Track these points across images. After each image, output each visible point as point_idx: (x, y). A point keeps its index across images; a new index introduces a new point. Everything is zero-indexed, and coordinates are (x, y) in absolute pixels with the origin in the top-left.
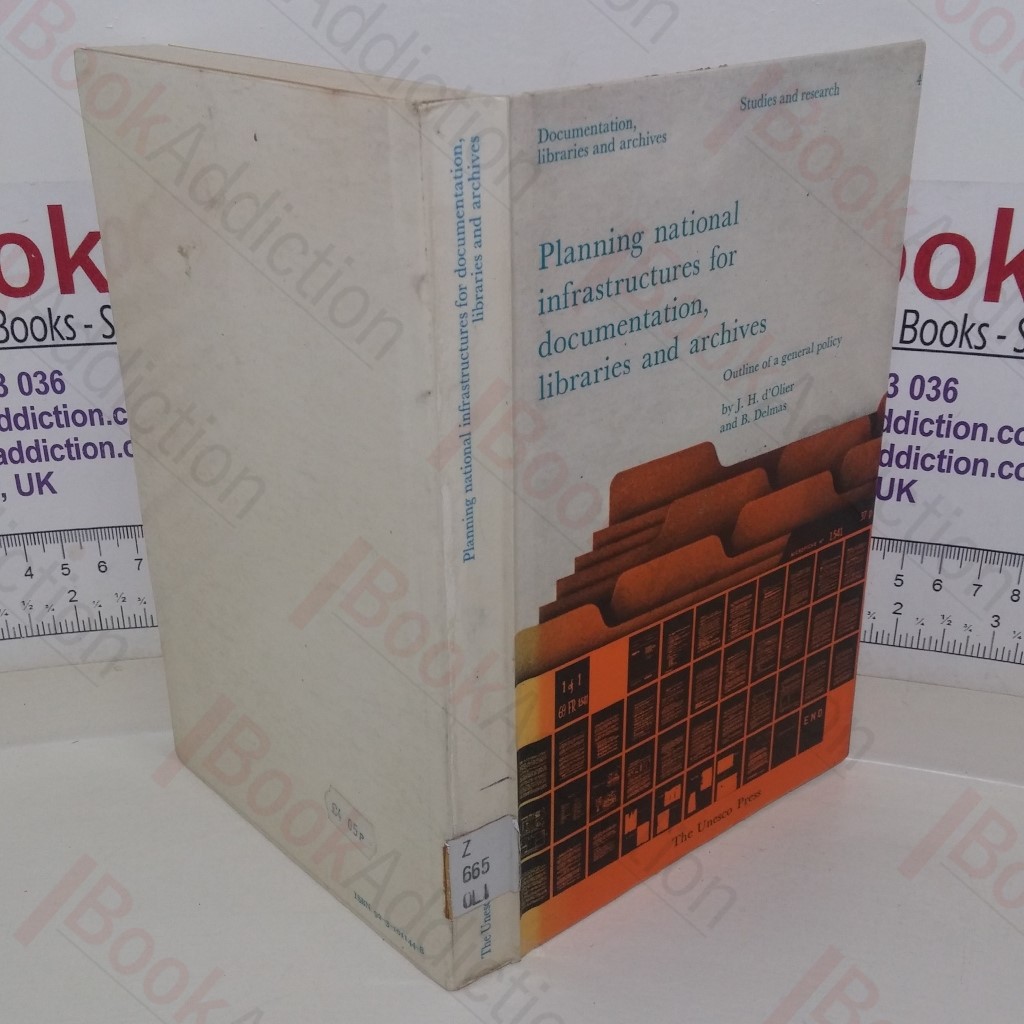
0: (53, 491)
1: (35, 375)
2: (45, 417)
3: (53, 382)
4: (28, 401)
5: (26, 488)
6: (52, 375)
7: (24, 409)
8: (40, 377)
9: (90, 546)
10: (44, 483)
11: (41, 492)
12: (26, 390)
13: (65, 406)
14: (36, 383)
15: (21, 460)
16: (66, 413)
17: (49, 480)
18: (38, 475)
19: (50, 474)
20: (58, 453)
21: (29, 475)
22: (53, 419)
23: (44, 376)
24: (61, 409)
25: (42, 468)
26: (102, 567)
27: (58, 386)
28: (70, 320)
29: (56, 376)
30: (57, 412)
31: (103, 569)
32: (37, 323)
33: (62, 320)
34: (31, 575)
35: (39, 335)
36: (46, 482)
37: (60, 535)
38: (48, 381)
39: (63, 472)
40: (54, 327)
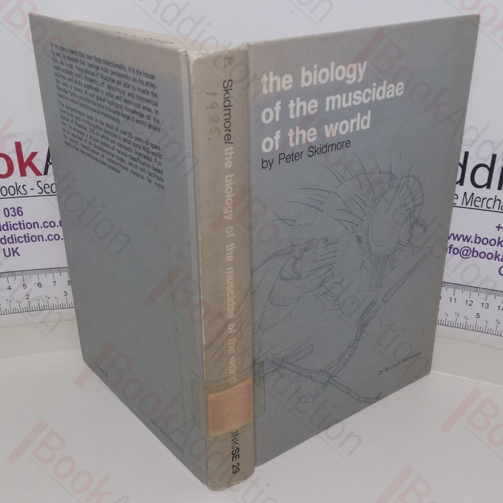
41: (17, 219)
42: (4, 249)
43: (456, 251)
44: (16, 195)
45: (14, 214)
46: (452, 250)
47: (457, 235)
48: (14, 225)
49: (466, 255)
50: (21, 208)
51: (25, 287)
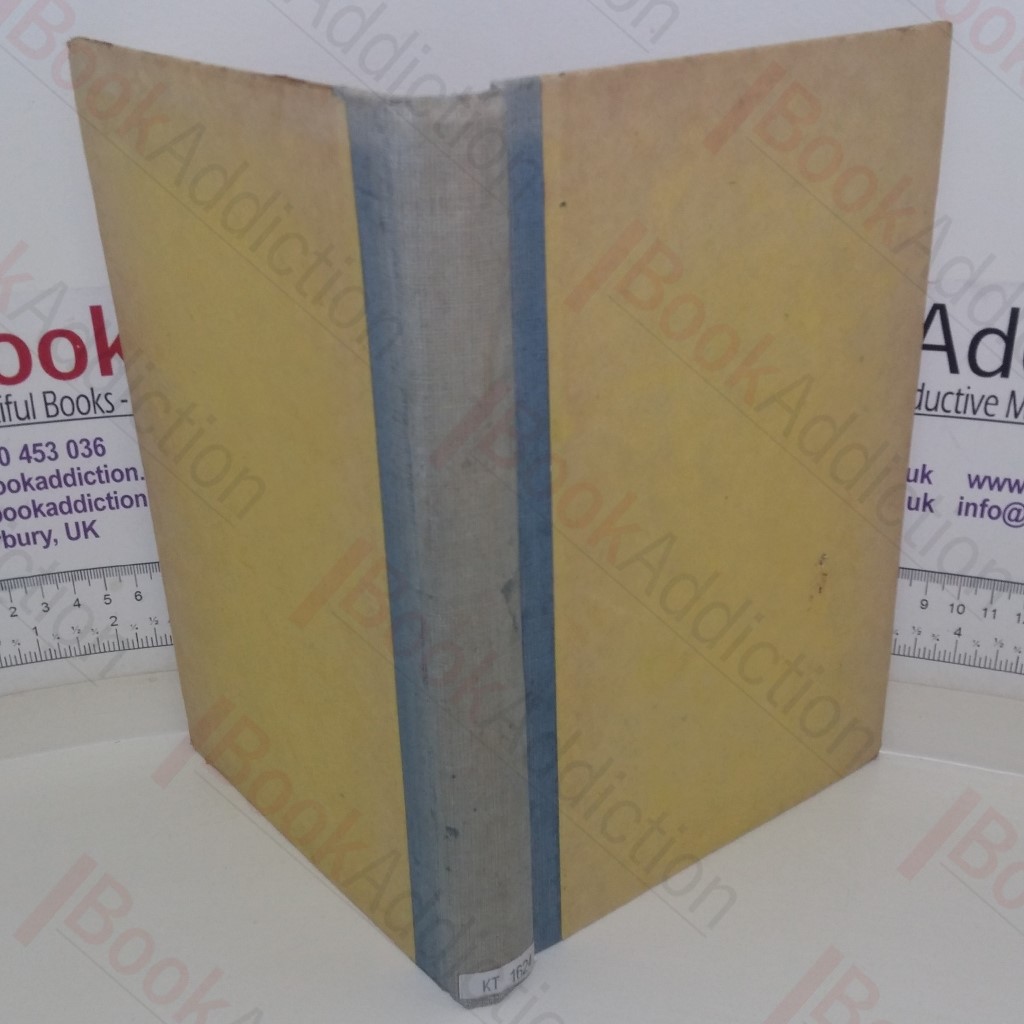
0: (97, 536)
1: (81, 442)
2: (89, 476)
3: (96, 447)
4: (75, 463)
5: (74, 534)
6: (95, 442)
7: (72, 469)
8: (85, 443)
9: (128, 579)
10: (89, 529)
11: (86, 537)
12: (73, 454)
13: (105, 466)
14: (82, 448)
15: (70, 511)
16: (106, 472)
17: (94, 527)
18: (84, 523)
19: (94, 522)
20: (100, 504)
21: (77, 524)
22: (96, 477)
23: (88, 443)
24: (102, 468)
25: (87, 517)
26: (138, 596)
27: (100, 450)
28: (109, 397)
29: (98, 442)
30: (99, 471)
31: (139, 598)
32: (82, 400)
33: (102, 397)
34: (79, 605)
35: (84, 410)
36: (90, 528)
37: (102, 571)
38: (91, 446)
39: (105, 520)
40: (96, 403)
41: (94, 462)
42: (66, 525)
43: (994, 512)
44: (91, 414)
45: (87, 452)
46: (986, 509)
47: (997, 480)
48: (86, 474)
49: (1016, 520)
50: (101, 440)
51: (108, 601)
